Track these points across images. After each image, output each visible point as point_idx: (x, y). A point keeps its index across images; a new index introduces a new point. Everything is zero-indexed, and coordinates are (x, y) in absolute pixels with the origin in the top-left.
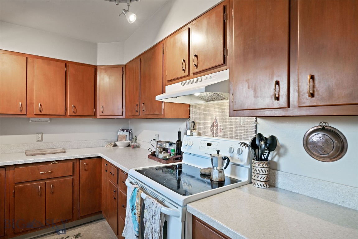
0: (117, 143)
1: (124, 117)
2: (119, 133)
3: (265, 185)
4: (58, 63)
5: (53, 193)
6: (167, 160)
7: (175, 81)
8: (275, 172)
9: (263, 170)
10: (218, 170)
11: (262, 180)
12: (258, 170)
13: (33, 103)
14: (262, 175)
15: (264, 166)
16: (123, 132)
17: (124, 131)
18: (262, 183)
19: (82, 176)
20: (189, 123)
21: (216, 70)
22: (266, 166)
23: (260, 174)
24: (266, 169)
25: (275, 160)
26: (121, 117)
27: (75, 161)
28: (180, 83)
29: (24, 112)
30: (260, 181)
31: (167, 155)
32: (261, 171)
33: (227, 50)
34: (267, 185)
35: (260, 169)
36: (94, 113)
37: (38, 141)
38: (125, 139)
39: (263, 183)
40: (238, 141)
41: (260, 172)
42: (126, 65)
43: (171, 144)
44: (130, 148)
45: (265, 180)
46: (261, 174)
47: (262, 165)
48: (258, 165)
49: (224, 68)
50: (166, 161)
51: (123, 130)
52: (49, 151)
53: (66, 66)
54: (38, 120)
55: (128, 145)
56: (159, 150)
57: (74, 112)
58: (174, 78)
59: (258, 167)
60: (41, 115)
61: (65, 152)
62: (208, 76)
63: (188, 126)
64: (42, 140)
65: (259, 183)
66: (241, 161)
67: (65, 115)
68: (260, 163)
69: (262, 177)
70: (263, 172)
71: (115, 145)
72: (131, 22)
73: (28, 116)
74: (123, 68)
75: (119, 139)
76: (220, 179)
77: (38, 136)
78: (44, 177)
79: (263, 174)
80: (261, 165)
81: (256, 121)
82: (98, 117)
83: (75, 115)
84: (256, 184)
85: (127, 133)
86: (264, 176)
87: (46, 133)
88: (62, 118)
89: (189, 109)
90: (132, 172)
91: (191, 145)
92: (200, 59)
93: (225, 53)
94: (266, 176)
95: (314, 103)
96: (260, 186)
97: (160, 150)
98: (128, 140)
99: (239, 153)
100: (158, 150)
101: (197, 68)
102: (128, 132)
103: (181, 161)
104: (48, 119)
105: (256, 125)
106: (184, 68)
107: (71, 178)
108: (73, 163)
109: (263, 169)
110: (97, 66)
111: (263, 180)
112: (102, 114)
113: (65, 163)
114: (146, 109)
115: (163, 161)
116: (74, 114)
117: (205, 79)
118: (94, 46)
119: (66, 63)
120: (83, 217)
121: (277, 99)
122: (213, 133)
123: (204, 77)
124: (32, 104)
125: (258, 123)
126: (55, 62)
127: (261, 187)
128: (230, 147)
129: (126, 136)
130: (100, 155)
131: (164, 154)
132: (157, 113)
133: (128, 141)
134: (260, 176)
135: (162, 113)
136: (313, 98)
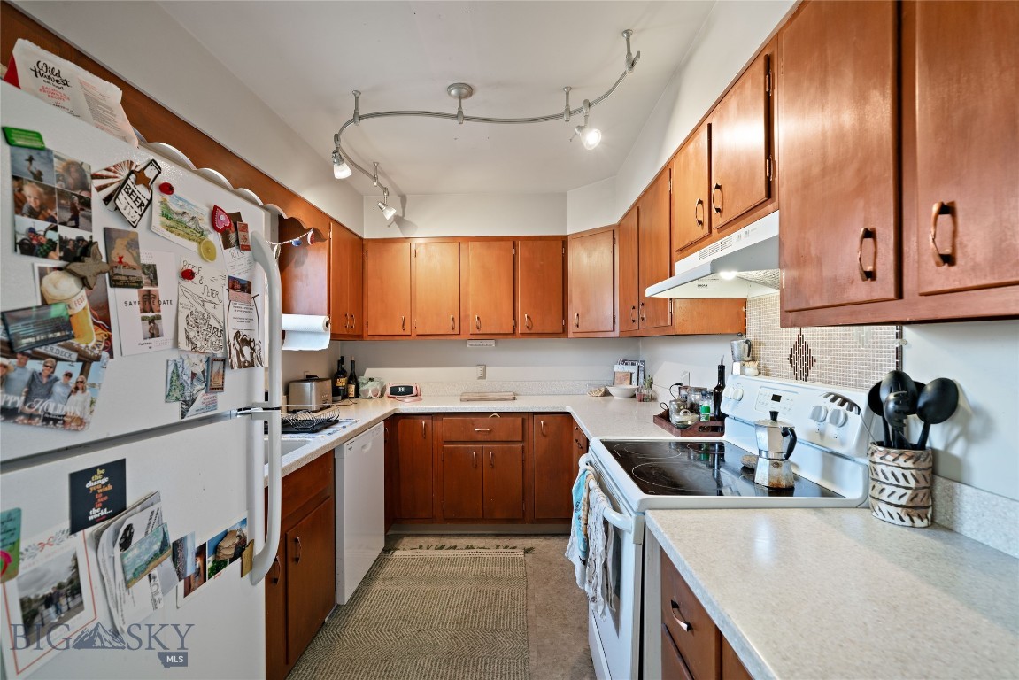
0: (611, 390)
1: (616, 334)
2: (617, 368)
3: (907, 518)
4: (503, 243)
5: (493, 467)
6: (684, 429)
7: (690, 250)
8: (953, 488)
9: (896, 473)
10: (770, 459)
11: (894, 500)
12: (882, 471)
13: (469, 316)
14: (894, 489)
15: (901, 461)
16: (624, 366)
17: (626, 364)
18: (894, 511)
19: (538, 444)
20: (739, 345)
21: (756, 215)
22: (909, 464)
23: (887, 484)
24: (908, 473)
25: (957, 450)
26: (612, 335)
27: (525, 417)
28: (696, 255)
29: (457, 331)
30: (889, 503)
31: (689, 419)
32: (889, 475)
33: (774, 162)
34: (915, 519)
35: (888, 470)
36: (564, 328)
37: (480, 378)
38: (629, 381)
39: (899, 510)
40: (824, 389)
41: (887, 478)
42: (619, 225)
43: (705, 394)
44: (636, 401)
45: (904, 501)
46: (891, 484)
47: (894, 460)
48: (881, 458)
49: (770, 207)
50: (679, 431)
51: (624, 362)
52: (491, 396)
53: (515, 246)
54: (478, 342)
55: (631, 394)
56: (676, 406)
57: (528, 327)
58: (687, 242)
59: (880, 463)
60: (481, 336)
61: (514, 399)
62: (742, 232)
63: (736, 353)
64: (484, 377)
65: (885, 508)
66: (842, 444)
67: (514, 334)
68: (888, 454)
69: (893, 493)
70: (897, 480)
71: (607, 393)
72: (590, 146)
73: (462, 337)
74: (613, 231)
75: (616, 381)
76: (775, 482)
77: (478, 371)
78: (480, 437)
79: (897, 486)
80: (890, 458)
81: (900, 336)
82: (571, 335)
83: (530, 334)
84: (877, 509)
85: (633, 369)
86: (901, 491)
87: (490, 366)
88: (510, 340)
89: (744, 310)
90: (596, 444)
91: (738, 398)
92: (726, 194)
93: (770, 172)
94: (909, 492)
95: (954, 281)
96: (888, 518)
97: (679, 407)
98: (634, 383)
99: (837, 423)
100: (673, 407)
101: (721, 216)
102: (636, 367)
103: (722, 434)
104: (493, 342)
105: (901, 347)
106: (701, 219)
107: (519, 446)
108: (523, 420)
109: (898, 472)
110: (567, 236)
111: (899, 503)
112: (577, 330)
113: (510, 419)
114: (646, 316)
115: (675, 430)
116: (528, 332)
117: (737, 240)
118: (561, 198)
119: (514, 241)
120: (540, 521)
121: (870, 275)
122: (795, 369)
123: (735, 235)
124: (467, 316)
125: (907, 343)
126: (498, 243)
127: (891, 520)
128: (817, 407)
129: (631, 374)
130: (568, 409)
131: (684, 415)
132: (662, 324)
133: (634, 385)
134: (889, 490)
135: (670, 324)
136: (953, 269)
